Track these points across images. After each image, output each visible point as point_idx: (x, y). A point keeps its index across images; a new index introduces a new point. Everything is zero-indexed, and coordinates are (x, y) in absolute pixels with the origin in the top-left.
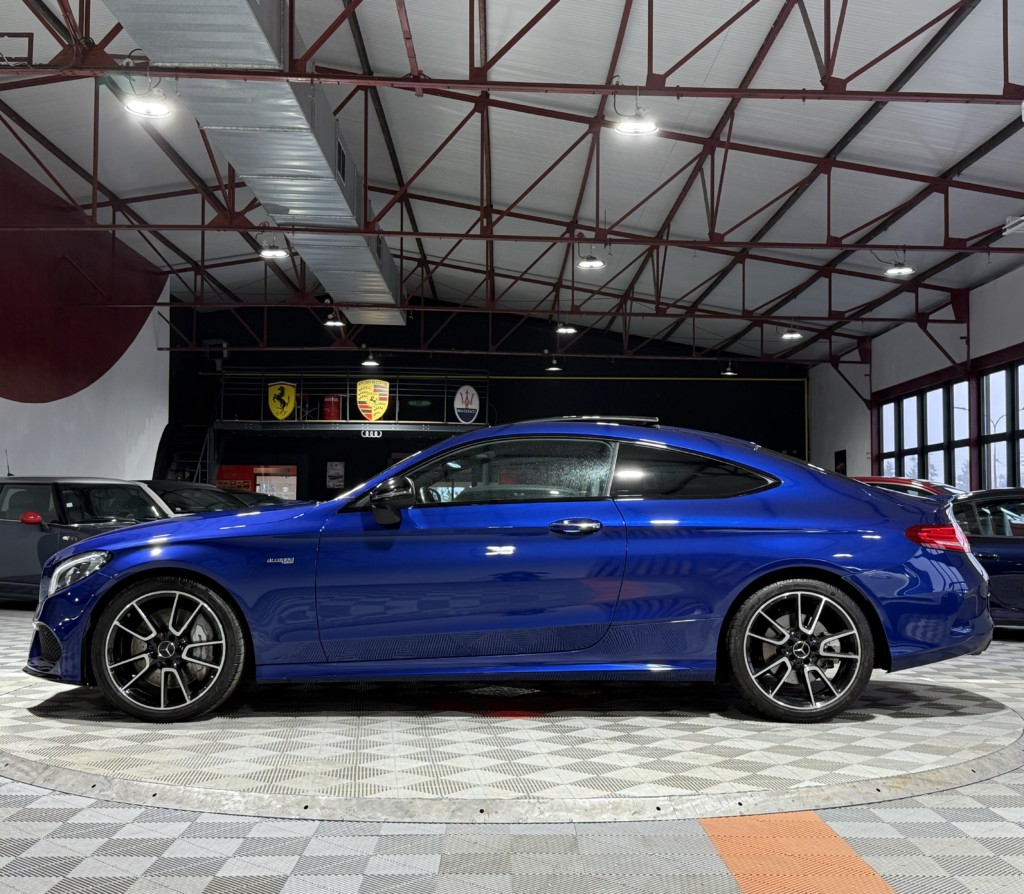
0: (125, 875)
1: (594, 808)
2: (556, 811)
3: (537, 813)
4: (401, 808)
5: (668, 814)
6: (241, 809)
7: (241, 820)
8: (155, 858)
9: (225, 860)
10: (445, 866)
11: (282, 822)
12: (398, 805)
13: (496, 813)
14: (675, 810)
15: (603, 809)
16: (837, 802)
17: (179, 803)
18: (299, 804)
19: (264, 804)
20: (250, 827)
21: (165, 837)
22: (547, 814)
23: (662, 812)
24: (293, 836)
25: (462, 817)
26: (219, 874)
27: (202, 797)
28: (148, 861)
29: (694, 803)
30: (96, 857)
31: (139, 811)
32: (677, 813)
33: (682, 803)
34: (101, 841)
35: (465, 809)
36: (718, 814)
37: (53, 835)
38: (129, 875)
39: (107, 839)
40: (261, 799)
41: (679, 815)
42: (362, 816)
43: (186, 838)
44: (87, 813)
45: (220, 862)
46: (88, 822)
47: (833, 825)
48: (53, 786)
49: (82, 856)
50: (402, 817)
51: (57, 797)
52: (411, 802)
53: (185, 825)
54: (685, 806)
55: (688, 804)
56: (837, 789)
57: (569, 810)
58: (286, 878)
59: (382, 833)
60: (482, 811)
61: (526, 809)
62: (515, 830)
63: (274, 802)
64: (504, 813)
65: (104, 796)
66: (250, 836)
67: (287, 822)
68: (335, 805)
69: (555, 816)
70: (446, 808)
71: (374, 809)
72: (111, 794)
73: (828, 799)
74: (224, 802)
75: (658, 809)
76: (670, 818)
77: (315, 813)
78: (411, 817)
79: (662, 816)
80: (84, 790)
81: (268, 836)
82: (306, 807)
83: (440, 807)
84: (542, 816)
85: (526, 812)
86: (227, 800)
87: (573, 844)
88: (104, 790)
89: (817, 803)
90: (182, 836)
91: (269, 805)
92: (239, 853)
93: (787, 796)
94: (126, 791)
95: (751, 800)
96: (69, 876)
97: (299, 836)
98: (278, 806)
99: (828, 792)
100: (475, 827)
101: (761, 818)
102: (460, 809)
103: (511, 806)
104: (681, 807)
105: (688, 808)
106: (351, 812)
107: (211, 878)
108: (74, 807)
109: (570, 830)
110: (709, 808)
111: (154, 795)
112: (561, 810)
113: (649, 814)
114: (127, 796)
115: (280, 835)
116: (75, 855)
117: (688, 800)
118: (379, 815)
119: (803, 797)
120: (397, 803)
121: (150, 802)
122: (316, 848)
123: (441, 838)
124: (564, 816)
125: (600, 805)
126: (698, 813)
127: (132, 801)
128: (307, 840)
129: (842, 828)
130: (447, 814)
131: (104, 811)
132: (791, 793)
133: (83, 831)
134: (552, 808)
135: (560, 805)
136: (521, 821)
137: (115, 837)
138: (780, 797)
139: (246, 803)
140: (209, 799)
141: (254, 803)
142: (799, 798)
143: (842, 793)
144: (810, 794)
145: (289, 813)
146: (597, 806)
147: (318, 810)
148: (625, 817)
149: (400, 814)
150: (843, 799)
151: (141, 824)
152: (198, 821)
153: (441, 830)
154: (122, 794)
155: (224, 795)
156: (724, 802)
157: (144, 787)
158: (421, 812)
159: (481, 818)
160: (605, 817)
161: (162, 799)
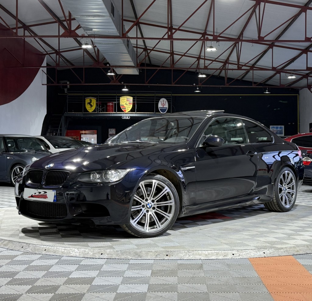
0: (35, 277)
1: (209, 254)
2: (195, 255)
3: (188, 256)
4: (137, 254)
5: (237, 256)
6: (78, 255)
7: (78, 259)
8: (46, 272)
9: (72, 272)
10: (153, 274)
11: (93, 259)
12: (136, 254)
13: (172, 256)
14: (239, 255)
15: (212, 254)
16: (301, 253)
17: (54, 253)
18: (99, 253)
19: (86, 253)
20: (81, 261)
21: (49, 264)
22: (191, 257)
23: (234, 256)
24: (97, 264)
25: (160, 257)
26: (70, 277)
27: (63, 251)
28: (44, 273)
29: (247, 253)
30: (24, 271)
31: (40, 256)
32: (240, 256)
33: (242, 253)
34: (26, 266)
35: (161, 255)
36: (256, 256)
37: (8, 264)
38: (37, 277)
39: (28, 265)
40: (85, 251)
41: (241, 257)
42: (123, 257)
43: (57, 265)
44: (20, 256)
45: (71, 273)
46: (21, 260)
47: (299, 260)
48: (7, 247)
49: (19, 271)
50: (137, 258)
51: (9, 251)
52: (141, 252)
53: (57, 260)
54: (243, 253)
55: (245, 253)
56: (301, 248)
57: (200, 255)
58: (94, 278)
59: (130, 263)
60: (167, 255)
61: (183, 254)
62: (179, 262)
63: (90, 252)
64: (175, 256)
65: (27, 250)
66: (81, 264)
67: (95, 259)
68: (112, 253)
69: (194, 257)
70: (154, 254)
71: (127, 255)
72: (29, 250)
73: (298, 251)
74: (71, 252)
75: (233, 254)
76: (237, 258)
77: (105, 256)
78: (141, 257)
79: (235, 257)
80: (19, 249)
81: (88, 264)
82: (102, 254)
83: (151, 254)
84: (189, 257)
85: (183, 256)
86: (72, 251)
87: (201, 267)
88: (26, 249)
89: (293, 253)
90: (56, 264)
91: (88, 253)
92: (77, 269)
93: (282, 250)
94: (35, 249)
95: (268, 252)
96: (15, 278)
97: (99, 264)
98: (91, 254)
99: (298, 249)
100: (165, 261)
101: (272, 258)
102: (159, 255)
103: (178, 253)
104: (242, 254)
105: (245, 254)
106: (119, 256)
107: (67, 278)
108: (15, 255)
109: (200, 262)
110: (252, 254)
111: (45, 250)
112: (197, 255)
113: (230, 256)
114: (35, 250)
115: (92, 264)
116: (17, 271)
117: (244, 251)
118: (129, 257)
119: (288, 251)
120: (136, 252)
121: (44, 252)
122: (105, 268)
123: (152, 264)
124: (198, 257)
125: (211, 253)
126: (248, 256)
127: (37, 252)
128: (103, 265)
129: (302, 262)
130: (154, 256)
131: (27, 256)
132: (284, 249)
133: (19, 263)
134: (193, 254)
135: (196, 253)
136: (182, 259)
137: (31, 265)
138: (279, 250)
139: (79, 253)
140: (66, 251)
141: (82, 253)
142: (287, 251)
143: (303, 249)
144: (291, 249)
145: (96, 256)
146: (210, 253)
147: (106, 255)
148: (221, 258)
149: (136, 256)
150: (303, 251)
151: (41, 260)
152: (62, 259)
153: (152, 262)
154: (33, 250)
155: (71, 250)
156: (258, 253)
157: (41, 247)
158: (144, 255)
159: (167, 258)
160: (213, 257)
161: (48, 251)
